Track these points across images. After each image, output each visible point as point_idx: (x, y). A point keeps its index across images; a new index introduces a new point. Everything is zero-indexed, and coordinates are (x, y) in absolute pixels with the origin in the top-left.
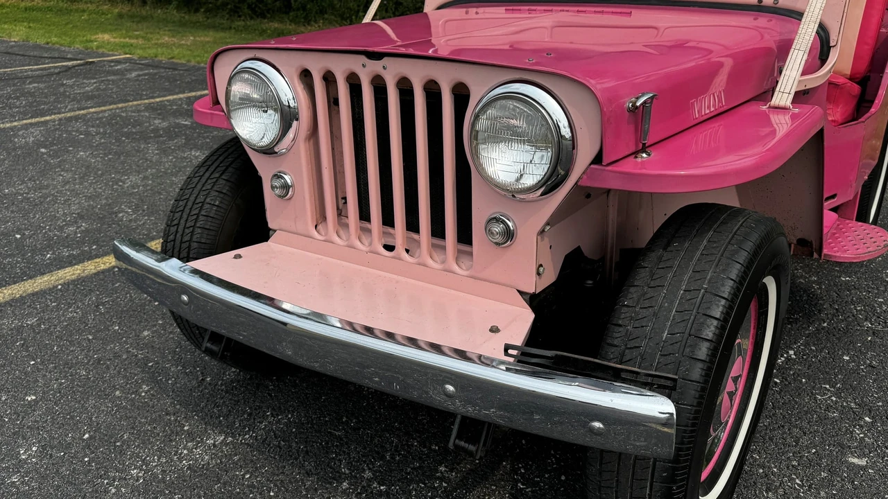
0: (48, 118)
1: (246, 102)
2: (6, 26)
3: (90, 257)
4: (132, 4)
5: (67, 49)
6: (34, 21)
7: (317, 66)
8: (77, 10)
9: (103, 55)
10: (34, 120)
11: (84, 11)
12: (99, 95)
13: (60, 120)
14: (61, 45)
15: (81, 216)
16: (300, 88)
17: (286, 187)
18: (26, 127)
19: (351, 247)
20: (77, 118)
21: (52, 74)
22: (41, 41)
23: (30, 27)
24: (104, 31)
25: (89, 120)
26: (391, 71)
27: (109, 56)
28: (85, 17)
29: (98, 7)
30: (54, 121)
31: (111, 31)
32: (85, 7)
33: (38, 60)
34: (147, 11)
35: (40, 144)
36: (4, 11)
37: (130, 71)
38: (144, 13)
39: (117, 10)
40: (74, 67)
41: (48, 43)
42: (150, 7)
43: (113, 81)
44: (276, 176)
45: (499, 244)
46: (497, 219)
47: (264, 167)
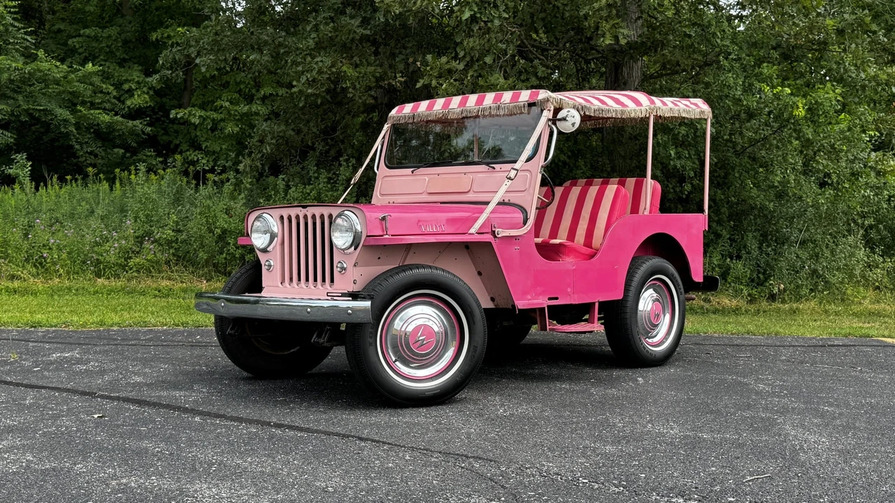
1: (259, 231)
7: (285, 212)
16: (279, 223)
17: (270, 266)
19: (294, 287)
26: (310, 211)
44: (267, 261)
45: (340, 272)
46: (339, 262)
47: (262, 258)
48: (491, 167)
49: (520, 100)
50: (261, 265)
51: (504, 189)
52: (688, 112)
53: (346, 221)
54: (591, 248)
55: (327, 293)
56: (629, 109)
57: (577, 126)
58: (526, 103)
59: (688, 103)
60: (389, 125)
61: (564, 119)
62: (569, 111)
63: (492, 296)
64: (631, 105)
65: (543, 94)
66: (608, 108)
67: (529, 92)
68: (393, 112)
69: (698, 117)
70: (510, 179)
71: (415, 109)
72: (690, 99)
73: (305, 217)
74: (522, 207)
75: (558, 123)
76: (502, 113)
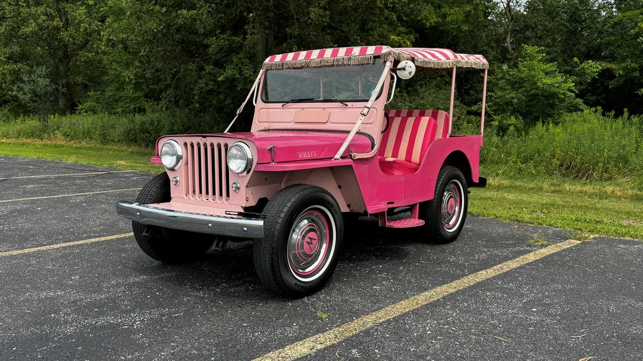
0: (87, 193)
1: (167, 153)
2: (64, 156)
3: (103, 236)
4: (140, 147)
5: (99, 167)
6: (81, 154)
7: (189, 140)
8: (106, 149)
9: (119, 170)
10: (79, 194)
11: (111, 150)
12: (115, 186)
13: (93, 194)
14: (96, 165)
15: (100, 225)
16: (184, 148)
17: (177, 181)
18: (76, 196)
19: (196, 200)
20: (102, 194)
21: (90, 177)
22: (85, 163)
23: (78, 157)
24: (121, 160)
25: (108, 195)
26: (209, 140)
27: (123, 170)
28: (111, 152)
29: (119, 147)
30: (90, 194)
31: (125, 160)
32: (111, 147)
33: (82, 171)
34: (148, 151)
35: (82, 202)
36: (63, 149)
37: (134, 177)
38: (147, 151)
39: (130, 150)
40: (102, 174)
41: (88, 164)
42: (151, 148)
43: (123, 181)
44: (174, 178)
45: (235, 191)
46: (234, 183)
47: (171, 175)
48: (344, 104)
49: (367, 54)
50: (169, 180)
51: (359, 123)
52: (476, 64)
53: (240, 151)
54: (411, 162)
55: (226, 212)
56: (442, 62)
57: (413, 74)
58: (372, 56)
59: (474, 58)
60: (264, 70)
61: (404, 69)
62: (407, 63)
63: (349, 203)
64: (443, 58)
65: (385, 49)
66: (429, 60)
67: (373, 48)
68: (267, 60)
69: (481, 68)
70: (363, 115)
71: (283, 59)
72: (475, 55)
73: (205, 145)
74: (370, 136)
75: (398, 72)
76: (352, 62)
